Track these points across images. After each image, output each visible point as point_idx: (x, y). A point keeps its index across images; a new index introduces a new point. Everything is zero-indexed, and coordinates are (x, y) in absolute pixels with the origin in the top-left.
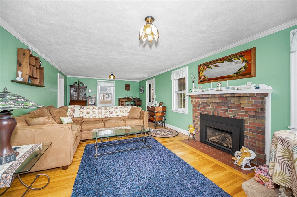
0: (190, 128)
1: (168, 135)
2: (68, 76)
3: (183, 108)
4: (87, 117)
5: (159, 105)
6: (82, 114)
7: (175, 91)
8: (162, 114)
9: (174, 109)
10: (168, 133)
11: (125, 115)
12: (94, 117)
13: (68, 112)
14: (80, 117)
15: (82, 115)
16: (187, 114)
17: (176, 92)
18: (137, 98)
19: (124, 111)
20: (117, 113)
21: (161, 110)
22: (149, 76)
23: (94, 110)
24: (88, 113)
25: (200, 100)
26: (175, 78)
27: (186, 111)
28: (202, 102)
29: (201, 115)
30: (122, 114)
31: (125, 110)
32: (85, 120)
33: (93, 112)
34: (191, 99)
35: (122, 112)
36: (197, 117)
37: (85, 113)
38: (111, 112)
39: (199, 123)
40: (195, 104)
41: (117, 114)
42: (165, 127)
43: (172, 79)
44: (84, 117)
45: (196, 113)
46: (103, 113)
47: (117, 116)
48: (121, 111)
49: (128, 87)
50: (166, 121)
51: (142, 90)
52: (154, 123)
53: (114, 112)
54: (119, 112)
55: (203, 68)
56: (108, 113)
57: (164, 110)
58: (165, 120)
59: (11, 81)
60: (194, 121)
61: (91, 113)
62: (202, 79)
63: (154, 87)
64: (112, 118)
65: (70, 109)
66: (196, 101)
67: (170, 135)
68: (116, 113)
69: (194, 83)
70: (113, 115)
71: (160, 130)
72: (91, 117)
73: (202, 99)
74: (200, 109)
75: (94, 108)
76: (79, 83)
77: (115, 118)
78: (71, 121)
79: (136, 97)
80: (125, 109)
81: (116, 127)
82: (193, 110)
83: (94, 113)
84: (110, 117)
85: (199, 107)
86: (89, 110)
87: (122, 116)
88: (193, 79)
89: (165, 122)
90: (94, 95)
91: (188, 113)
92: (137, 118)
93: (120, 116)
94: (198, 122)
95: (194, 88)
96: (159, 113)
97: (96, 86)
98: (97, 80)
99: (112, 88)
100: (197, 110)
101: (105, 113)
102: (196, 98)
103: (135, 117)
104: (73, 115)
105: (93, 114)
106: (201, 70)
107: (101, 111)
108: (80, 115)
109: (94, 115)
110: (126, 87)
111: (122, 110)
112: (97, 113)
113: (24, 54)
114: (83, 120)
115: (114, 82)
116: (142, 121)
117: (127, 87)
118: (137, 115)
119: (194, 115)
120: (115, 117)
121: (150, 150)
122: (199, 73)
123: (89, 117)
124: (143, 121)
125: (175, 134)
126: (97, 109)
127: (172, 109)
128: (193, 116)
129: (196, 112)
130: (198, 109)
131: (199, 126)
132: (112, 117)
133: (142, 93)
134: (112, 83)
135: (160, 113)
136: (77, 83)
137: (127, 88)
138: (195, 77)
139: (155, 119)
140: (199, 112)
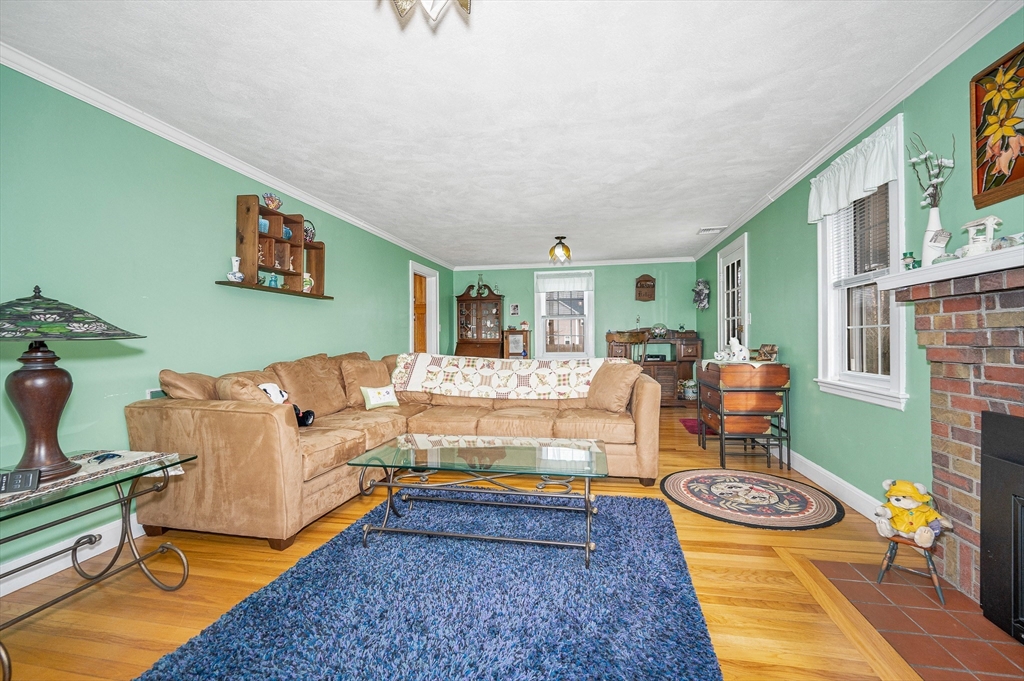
0: (893, 500)
1: (762, 514)
2: (457, 269)
3: (880, 376)
4: (443, 393)
5: (752, 359)
6: (430, 382)
7: (833, 278)
8: (759, 399)
9: (829, 380)
10: (774, 499)
11: (574, 395)
12: (462, 395)
13: (397, 371)
14: (424, 389)
15: (429, 385)
16: (902, 407)
17: (837, 285)
18: (687, 328)
19: (573, 379)
20: (544, 384)
21: (757, 382)
22: (723, 230)
23: (469, 371)
24: (449, 378)
25: (984, 312)
26: (828, 207)
27: (892, 392)
28: (999, 333)
29: (992, 422)
30: (562, 389)
31: (578, 374)
32: (439, 402)
33: (465, 378)
34: (917, 312)
35: (563, 380)
36: (965, 436)
37: (441, 376)
38: (523, 381)
39: (977, 481)
40: (941, 343)
41: (542, 389)
42: (785, 469)
43: (813, 217)
44: (434, 392)
45: (954, 404)
46: (495, 381)
47: (542, 397)
48: (562, 378)
49: (645, 288)
50: (788, 439)
51: (702, 295)
52: (719, 443)
53: (533, 380)
54: (552, 380)
55: (1012, 85)
56: (514, 381)
57: (774, 383)
58: (784, 435)
59: (217, 283)
60: (939, 459)
61: (458, 378)
62: (1004, 163)
63: (744, 275)
64: (524, 403)
65: (402, 364)
66: (946, 323)
67: (778, 513)
68: (540, 385)
69: (934, 204)
70: (529, 389)
71: (742, 480)
72: (456, 393)
73: (998, 309)
74: (983, 380)
75: (471, 364)
76: (480, 288)
77: (534, 404)
78: (393, 400)
79: (682, 327)
80: (578, 370)
81: (542, 437)
82: (935, 383)
83: (466, 380)
84: (516, 397)
85: (977, 369)
86: (455, 369)
87: (562, 397)
88: (926, 182)
89: (785, 442)
90: (524, 323)
91: (907, 405)
92: (614, 407)
93: (554, 396)
94: (969, 465)
95: (934, 239)
96: (742, 396)
97: (530, 293)
98: (535, 273)
99: (586, 294)
100: (960, 384)
101: (503, 382)
102: (951, 304)
103: (606, 405)
104: (406, 383)
105: (463, 381)
106: (996, 104)
107: (488, 375)
108: (425, 385)
109: (465, 388)
110: (637, 286)
111: (566, 373)
112: (477, 380)
113: (248, 210)
114: (433, 402)
115: (590, 274)
116: (629, 425)
117: (642, 286)
118: (616, 398)
119: (940, 418)
120: (536, 397)
121: (587, 567)
122: (980, 127)
123: (450, 391)
124: (633, 427)
125: (814, 513)
126: (479, 367)
127: (820, 378)
128: (936, 428)
129: (956, 402)
130: (972, 379)
131: (976, 496)
132: (521, 397)
133: (703, 308)
134: (585, 279)
135: (753, 396)
136: (476, 288)
137: (644, 291)
138: (948, 162)
139: (721, 422)
140: (979, 403)
